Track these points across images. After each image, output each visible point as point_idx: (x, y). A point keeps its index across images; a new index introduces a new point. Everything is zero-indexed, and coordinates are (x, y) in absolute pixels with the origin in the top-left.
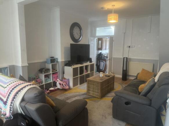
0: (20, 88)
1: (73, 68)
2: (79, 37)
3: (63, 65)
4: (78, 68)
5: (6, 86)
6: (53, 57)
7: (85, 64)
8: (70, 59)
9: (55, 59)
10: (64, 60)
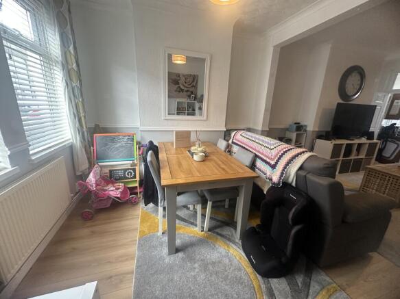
0: (297, 152)
1: (335, 144)
2: (356, 91)
3: (315, 136)
4: (342, 144)
5: (272, 147)
6: (299, 123)
7: (357, 141)
8: (329, 129)
9: (302, 126)
10: (317, 130)
